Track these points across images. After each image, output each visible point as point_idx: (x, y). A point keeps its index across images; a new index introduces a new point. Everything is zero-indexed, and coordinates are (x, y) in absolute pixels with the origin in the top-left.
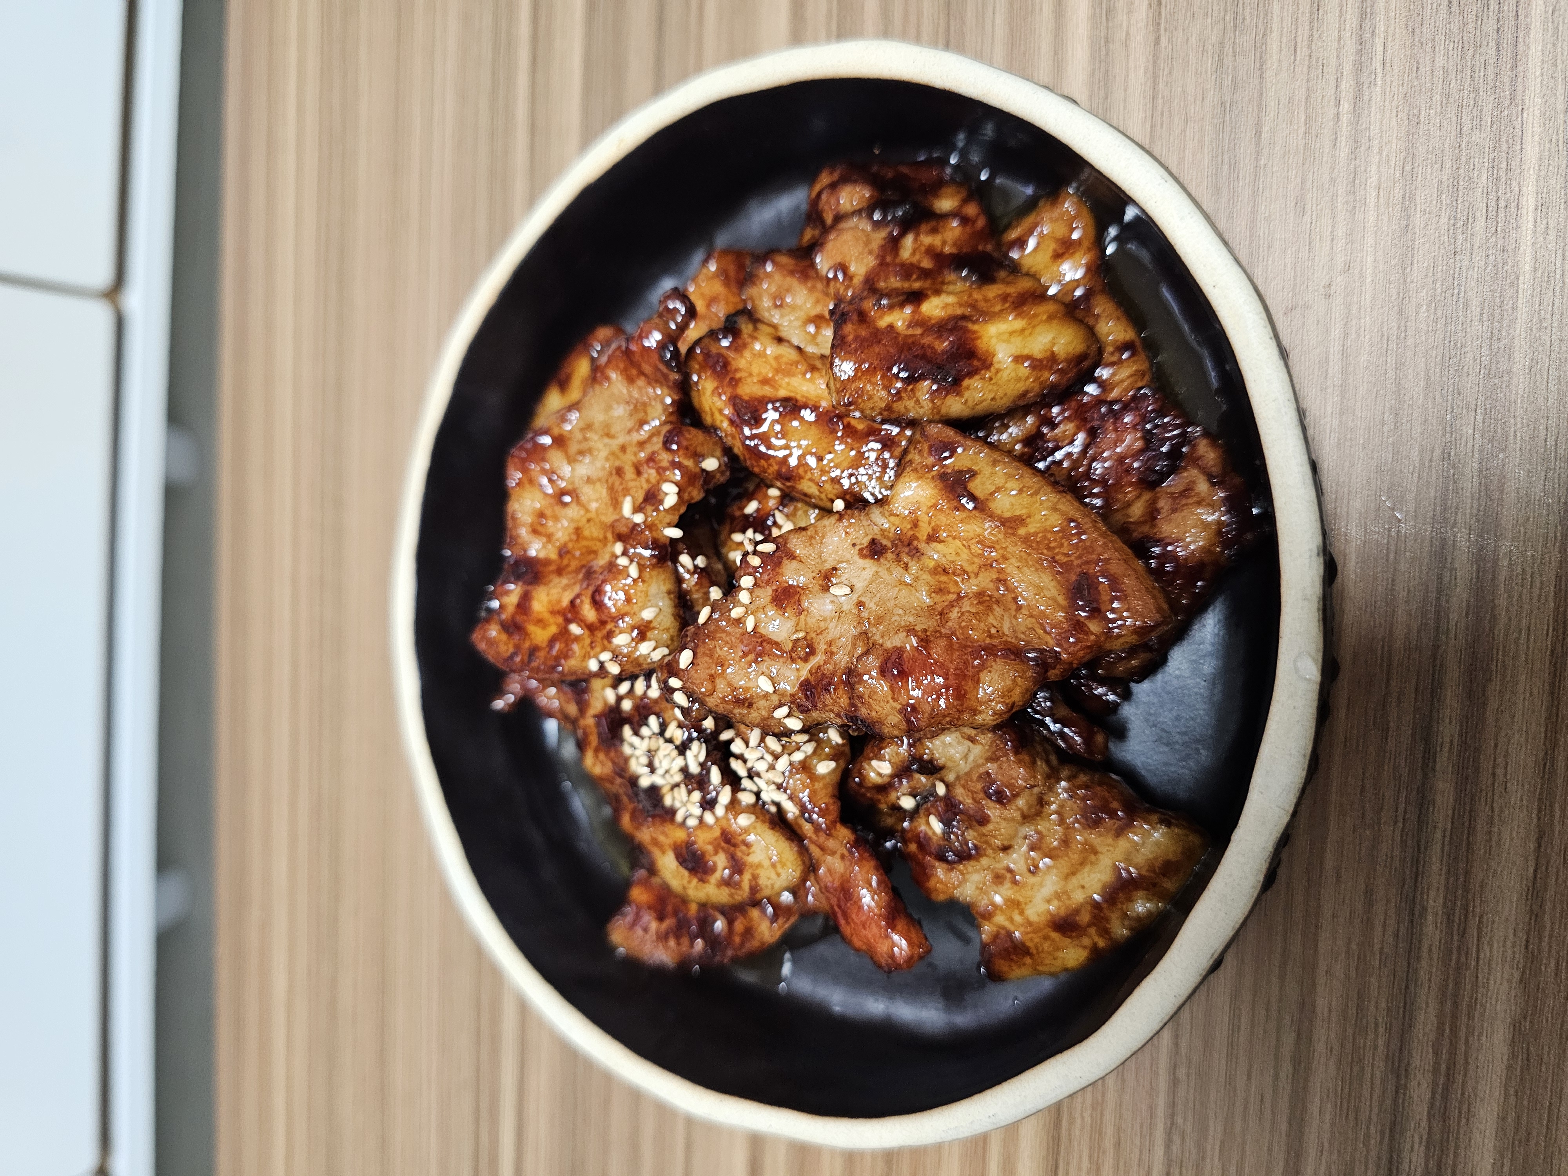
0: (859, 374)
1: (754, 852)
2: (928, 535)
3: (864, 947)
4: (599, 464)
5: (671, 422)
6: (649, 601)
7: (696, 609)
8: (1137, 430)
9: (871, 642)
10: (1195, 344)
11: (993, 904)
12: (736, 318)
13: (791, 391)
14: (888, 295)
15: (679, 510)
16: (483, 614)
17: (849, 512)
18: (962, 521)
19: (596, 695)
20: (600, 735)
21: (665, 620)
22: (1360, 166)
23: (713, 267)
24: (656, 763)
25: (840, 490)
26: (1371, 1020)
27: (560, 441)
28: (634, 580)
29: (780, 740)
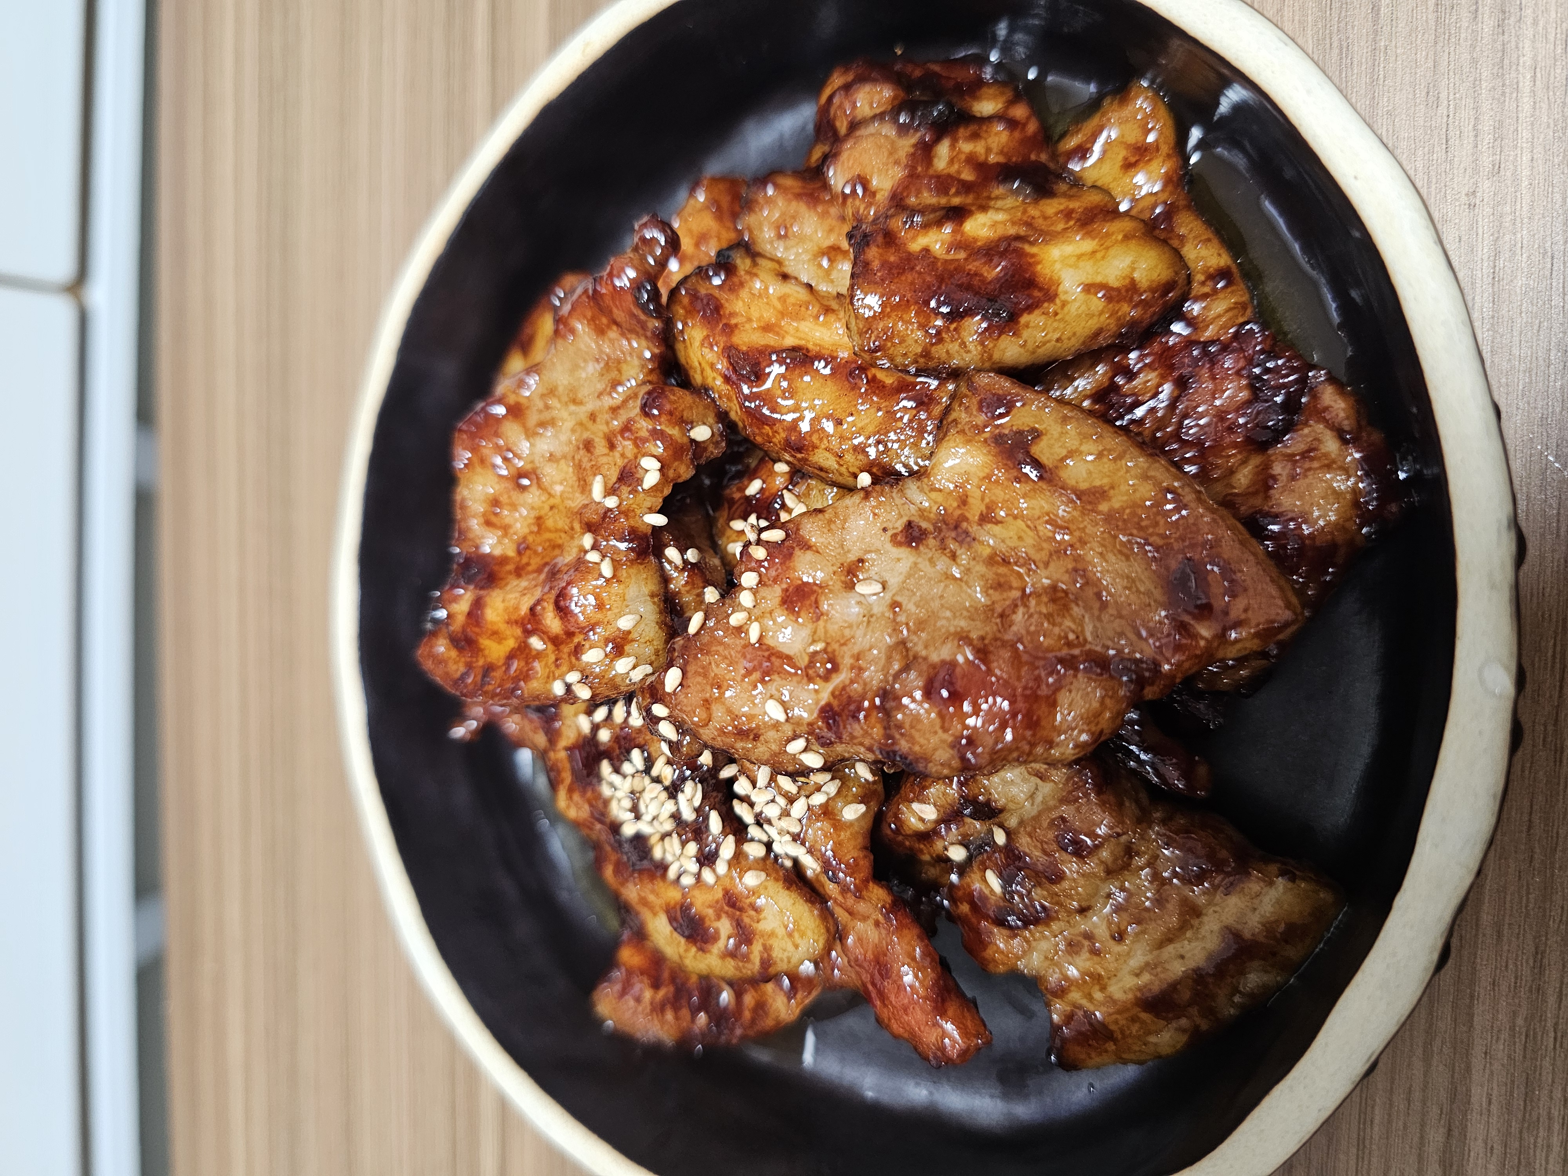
0: (888, 310)
1: (765, 918)
2: (981, 514)
3: (906, 1035)
4: (564, 438)
5: (650, 382)
6: (627, 606)
7: (687, 614)
8: (1242, 376)
9: (911, 654)
10: (1307, 268)
11: (1066, 978)
12: (731, 253)
13: (800, 339)
14: (921, 212)
15: (662, 492)
16: (429, 626)
17: (878, 488)
18: (1024, 496)
19: (568, 722)
20: (574, 772)
21: (647, 630)
22: (1509, 42)
23: (701, 197)
24: (642, 807)
25: (865, 461)
26: (1544, 1113)
27: (516, 411)
28: (607, 581)
29: (795, 781)
